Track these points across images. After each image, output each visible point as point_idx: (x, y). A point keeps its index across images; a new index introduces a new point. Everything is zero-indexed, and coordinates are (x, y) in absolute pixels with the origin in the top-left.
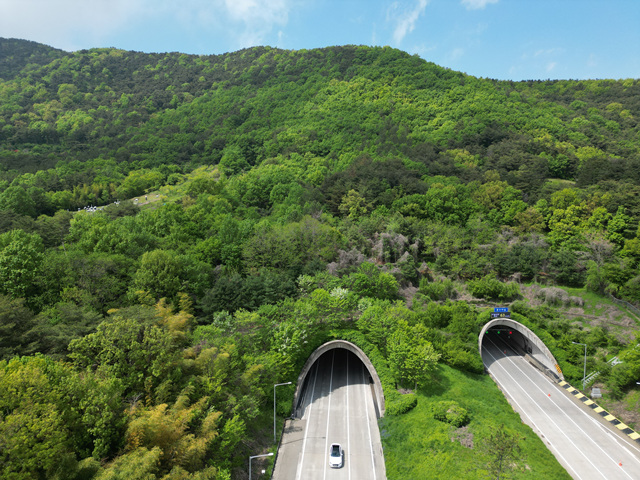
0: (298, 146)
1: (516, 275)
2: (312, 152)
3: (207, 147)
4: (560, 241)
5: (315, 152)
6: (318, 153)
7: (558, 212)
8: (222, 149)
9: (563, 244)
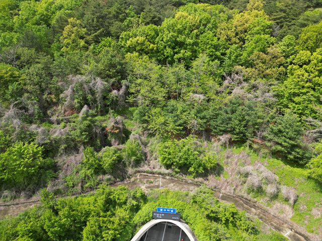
1: (224, 138)
4: (295, 95)
7: (304, 55)
9: (296, 99)
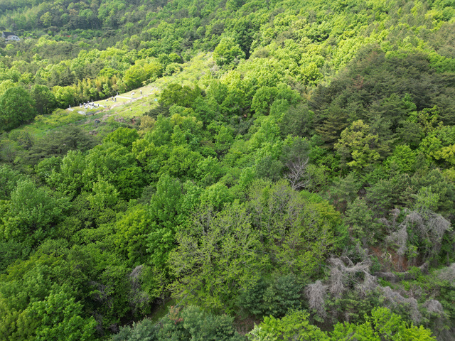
0: (294, 31)
2: (309, 37)
3: (207, 33)
5: (312, 37)
6: (316, 38)
8: (220, 34)
